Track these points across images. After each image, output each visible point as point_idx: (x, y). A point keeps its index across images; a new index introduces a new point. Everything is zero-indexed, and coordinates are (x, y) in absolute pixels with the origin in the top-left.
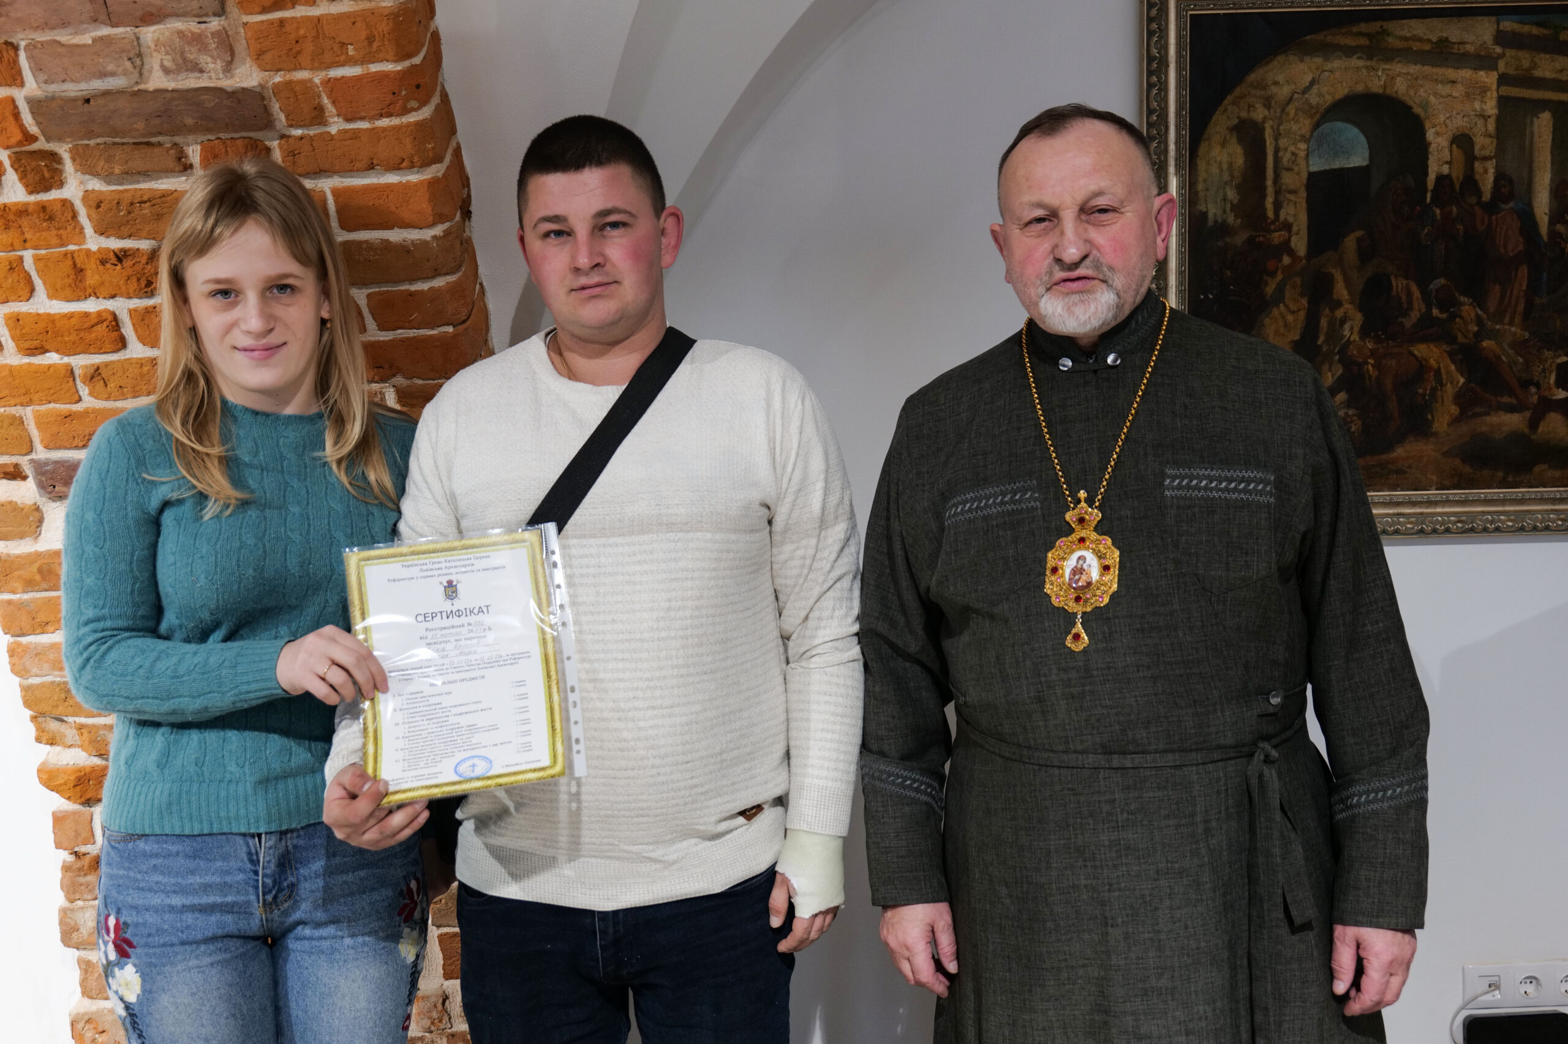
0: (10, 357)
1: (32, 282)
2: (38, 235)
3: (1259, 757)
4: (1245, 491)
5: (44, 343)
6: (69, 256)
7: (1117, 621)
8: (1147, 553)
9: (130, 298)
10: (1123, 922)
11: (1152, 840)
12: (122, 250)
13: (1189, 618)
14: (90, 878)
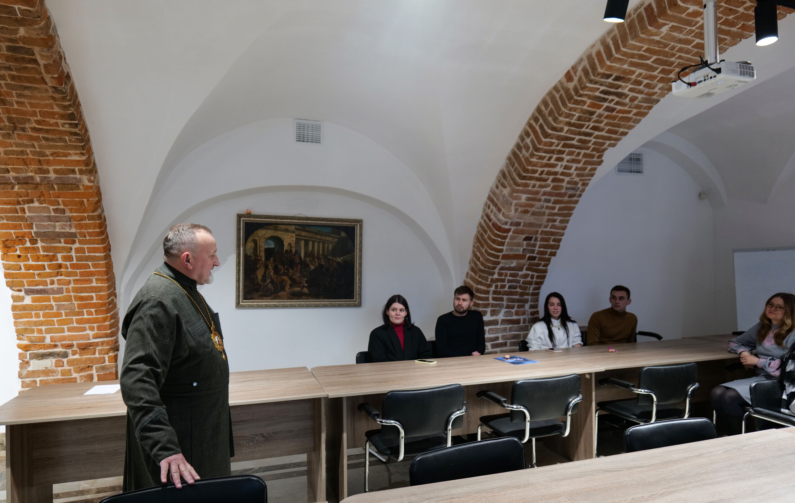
0: (23, 271)
5: (30, 269)
14: (26, 365)
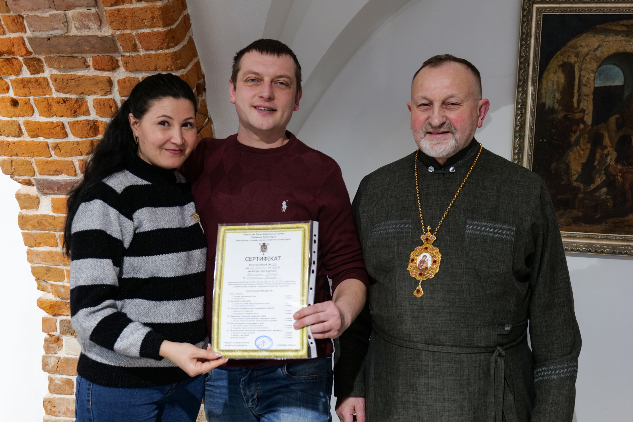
0: (26, 138)
1: (33, 109)
2: (35, 90)
3: (496, 353)
4: (501, 234)
5: (38, 133)
6: (46, 99)
7: (437, 286)
8: (454, 257)
9: (68, 117)
10: (427, 420)
11: (443, 385)
12: (65, 98)
13: (469, 288)
14: (54, 345)
